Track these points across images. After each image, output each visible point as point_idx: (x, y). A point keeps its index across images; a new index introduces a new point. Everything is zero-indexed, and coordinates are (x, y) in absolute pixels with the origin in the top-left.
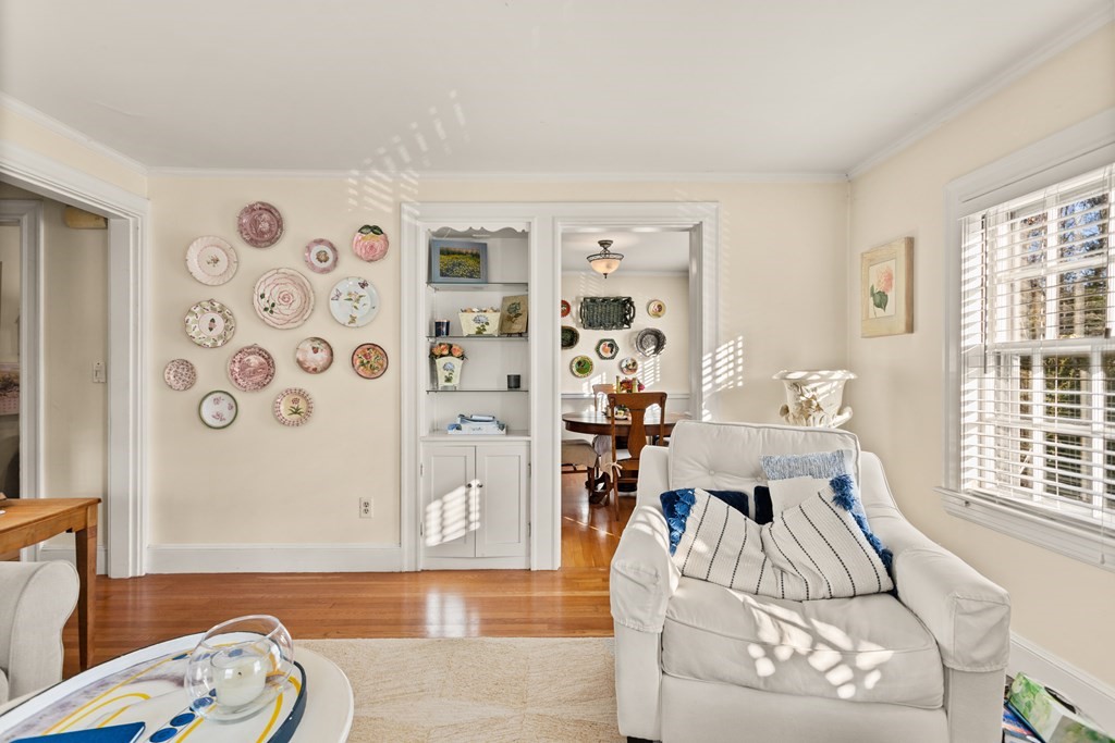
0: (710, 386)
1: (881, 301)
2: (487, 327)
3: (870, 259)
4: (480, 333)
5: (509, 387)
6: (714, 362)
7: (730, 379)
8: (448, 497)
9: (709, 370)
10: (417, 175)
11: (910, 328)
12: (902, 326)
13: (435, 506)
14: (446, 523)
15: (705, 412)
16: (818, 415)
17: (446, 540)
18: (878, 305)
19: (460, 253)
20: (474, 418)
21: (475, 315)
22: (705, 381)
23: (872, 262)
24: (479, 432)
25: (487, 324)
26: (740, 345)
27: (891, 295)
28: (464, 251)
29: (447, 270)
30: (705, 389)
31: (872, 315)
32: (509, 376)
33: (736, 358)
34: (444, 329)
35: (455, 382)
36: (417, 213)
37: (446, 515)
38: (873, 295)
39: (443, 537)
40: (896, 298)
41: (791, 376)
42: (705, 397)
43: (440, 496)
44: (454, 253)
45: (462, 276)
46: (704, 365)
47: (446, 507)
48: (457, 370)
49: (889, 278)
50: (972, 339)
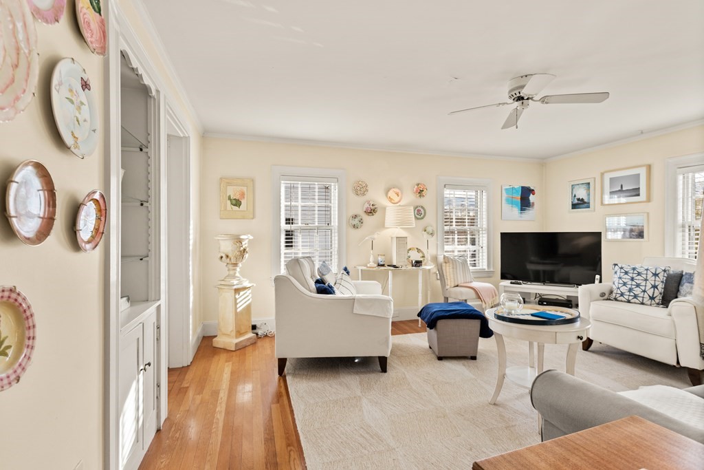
1: (237, 203)
3: (226, 181)
18: (235, 205)
23: (229, 184)
27: (243, 201)
31: (231, 208)
38: (230, 198)
40: (246, 203)
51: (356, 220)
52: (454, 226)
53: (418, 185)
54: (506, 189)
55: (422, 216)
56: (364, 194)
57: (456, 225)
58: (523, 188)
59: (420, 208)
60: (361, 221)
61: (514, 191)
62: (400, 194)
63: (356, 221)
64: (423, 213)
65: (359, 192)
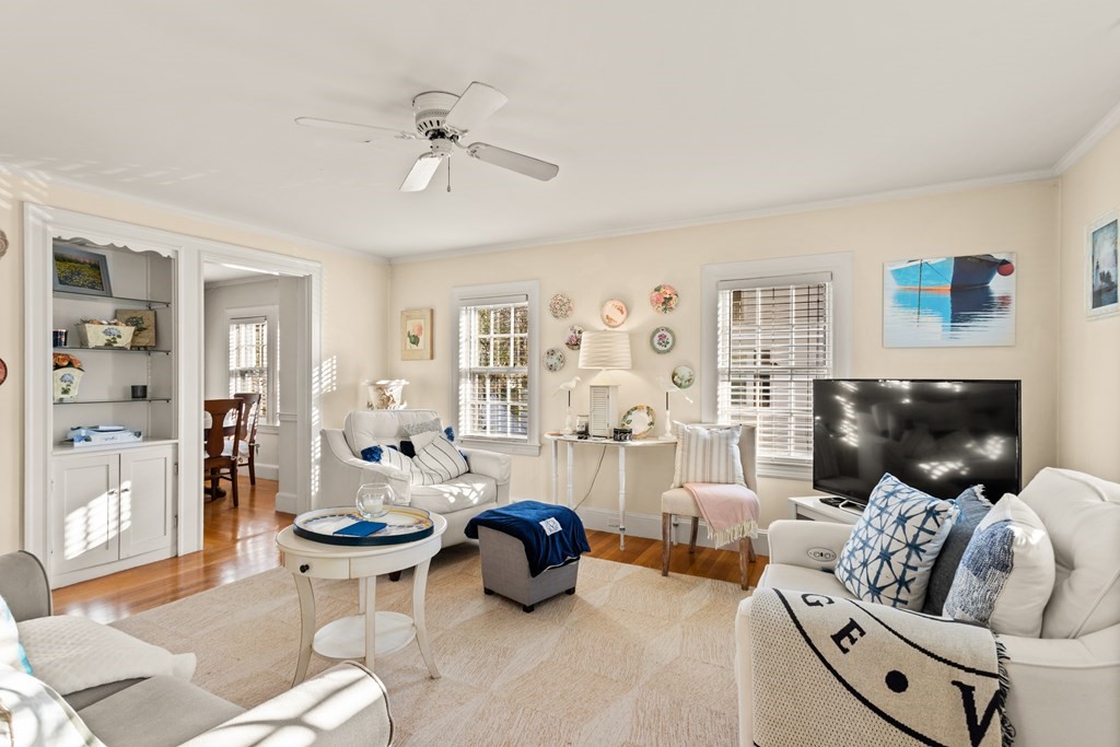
0: (317, 390)
1: (415, 340)
2: (118, 340)
3: (408, 314)
4: (109, 345)
5: (133, 397)
6: (321, 373)
7: (328, 385)
8: (92, 504)
9: (317, 378)
10: (48, 178)
11: (432, 357)
12: (429, 356)
13: (79, 513)
14: (90, 530)
15: (314, 408)
16: (392, 406)
17: (91, 546)
18: (413, 343)
19: (77, 262)
20: (101, 428)
21: (106, 327)
22: (314, 387)
23: (409, 317)
24: (114, 441)
25: (119, 337)
26: (335, 362)
27: (421, 338)
28: (82, 261)
29: (66, 278)
30: (314, 392)
31: (408, 348)
32: (133, 387)
33: (333, 370)
34: (63, 339)
35: (74, 392)
36: (49, 217)
37: (90, 522)
38: (409, 336)
39: (88, 543)
40: (424, 340)
41: (379, 383)
42: (313, 398)
43: (84, 503)
44: (70, 261)
45: (83, 286)
46: (314, 375)
47: (90, 514)
48: (77, 381)
49: (420, 329)
50: (463, 365)
51: (555, 357)
52: (759, 364)
53: (657, 290)
54: (897, 272)
55: (668, 346)
56: (566, 315)
57: (763, 363)
58: (958, 260)
59: (665, 333)
60: (562, 359)
61: (926, 273)
62: (624, 309)
63: (553, 360)
64: (670, 341)
65: (559, 313)
